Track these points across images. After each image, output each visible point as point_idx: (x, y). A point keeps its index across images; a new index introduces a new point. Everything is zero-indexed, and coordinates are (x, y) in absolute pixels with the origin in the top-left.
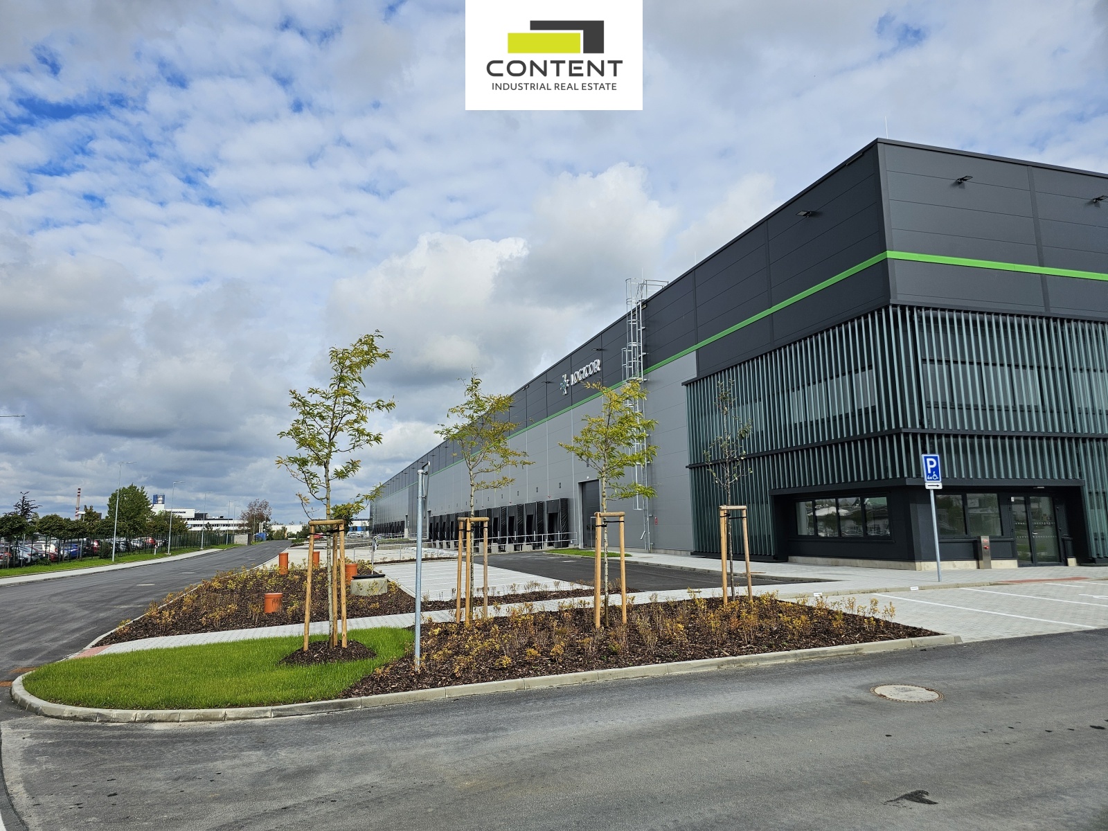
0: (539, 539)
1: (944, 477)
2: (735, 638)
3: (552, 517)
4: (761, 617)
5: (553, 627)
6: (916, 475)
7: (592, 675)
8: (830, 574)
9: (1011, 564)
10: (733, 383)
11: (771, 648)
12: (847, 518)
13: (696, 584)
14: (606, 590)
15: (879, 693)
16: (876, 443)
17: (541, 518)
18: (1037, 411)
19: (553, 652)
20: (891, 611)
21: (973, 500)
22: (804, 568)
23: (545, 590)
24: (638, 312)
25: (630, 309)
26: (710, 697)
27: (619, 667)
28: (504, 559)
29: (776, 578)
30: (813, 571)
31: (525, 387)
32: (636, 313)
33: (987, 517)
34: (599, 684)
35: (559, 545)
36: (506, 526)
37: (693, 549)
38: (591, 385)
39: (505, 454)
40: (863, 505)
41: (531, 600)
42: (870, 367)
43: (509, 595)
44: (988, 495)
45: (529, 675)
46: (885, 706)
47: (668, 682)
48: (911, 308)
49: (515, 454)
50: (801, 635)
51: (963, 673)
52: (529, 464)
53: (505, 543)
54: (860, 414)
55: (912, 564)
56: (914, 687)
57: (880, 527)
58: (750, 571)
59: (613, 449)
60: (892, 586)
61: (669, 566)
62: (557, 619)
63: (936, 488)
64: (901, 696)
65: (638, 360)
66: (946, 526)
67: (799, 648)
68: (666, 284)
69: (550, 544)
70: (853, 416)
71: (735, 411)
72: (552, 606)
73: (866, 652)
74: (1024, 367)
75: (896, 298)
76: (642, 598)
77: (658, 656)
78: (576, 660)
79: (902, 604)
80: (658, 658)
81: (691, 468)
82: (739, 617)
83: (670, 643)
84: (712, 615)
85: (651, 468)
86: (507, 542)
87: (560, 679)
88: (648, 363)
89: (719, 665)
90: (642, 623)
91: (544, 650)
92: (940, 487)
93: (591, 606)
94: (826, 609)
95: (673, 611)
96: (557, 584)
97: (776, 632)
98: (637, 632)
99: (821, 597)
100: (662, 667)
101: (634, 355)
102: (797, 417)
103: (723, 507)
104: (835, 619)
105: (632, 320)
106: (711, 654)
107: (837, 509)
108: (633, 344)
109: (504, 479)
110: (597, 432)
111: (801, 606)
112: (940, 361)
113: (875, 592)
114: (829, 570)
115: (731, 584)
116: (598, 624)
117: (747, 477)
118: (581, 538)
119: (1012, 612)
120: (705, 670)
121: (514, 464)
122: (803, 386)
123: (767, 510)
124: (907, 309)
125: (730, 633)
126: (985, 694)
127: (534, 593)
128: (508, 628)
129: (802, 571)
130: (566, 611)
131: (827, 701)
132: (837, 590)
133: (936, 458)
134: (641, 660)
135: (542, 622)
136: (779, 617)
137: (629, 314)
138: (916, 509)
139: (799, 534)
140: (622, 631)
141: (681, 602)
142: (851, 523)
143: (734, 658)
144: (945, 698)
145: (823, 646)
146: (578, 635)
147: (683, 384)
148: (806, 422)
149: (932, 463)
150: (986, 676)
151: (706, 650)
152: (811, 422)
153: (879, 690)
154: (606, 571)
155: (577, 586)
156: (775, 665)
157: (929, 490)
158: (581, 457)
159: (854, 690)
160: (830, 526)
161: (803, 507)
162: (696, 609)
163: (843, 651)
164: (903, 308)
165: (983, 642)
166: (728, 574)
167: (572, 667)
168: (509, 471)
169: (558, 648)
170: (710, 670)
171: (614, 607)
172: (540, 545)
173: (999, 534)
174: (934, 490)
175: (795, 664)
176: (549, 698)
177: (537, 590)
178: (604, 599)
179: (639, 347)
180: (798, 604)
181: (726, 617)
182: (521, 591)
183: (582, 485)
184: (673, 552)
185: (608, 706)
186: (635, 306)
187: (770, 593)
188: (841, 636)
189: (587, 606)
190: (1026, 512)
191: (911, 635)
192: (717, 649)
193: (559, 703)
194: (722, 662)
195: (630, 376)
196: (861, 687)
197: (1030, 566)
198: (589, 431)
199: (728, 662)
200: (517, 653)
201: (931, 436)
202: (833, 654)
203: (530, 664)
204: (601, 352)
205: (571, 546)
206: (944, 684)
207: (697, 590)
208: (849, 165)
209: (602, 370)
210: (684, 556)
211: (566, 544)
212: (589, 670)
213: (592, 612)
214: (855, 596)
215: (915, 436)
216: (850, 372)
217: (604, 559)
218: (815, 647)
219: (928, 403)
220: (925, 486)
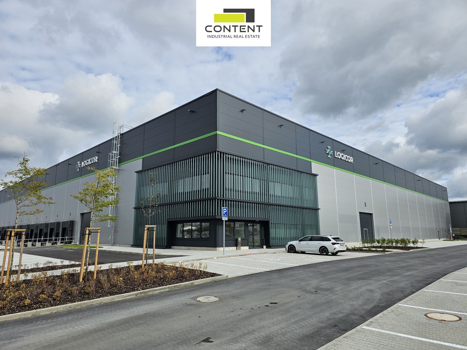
0: (56, 240)
1: (228, 216)
2: (145, 282)
3: (64, 230)
4: (157, 272)
5: (56, 283)
6: (220, 214)
7: (74, 305)
8: (187, 253)
9: (247, 248)
10: (157, 174)
11: (159, 285)
12: (195, 230)
13: (131, 259)
14: (87, 264)
15: (198, 300)
16: (208, 202)
17: (58, 229)
18: (258, 194)
19: (55, 295)
20: (206, 267)
21: (237, 224)
22: (177, 251)
23: (55, 265)
24: (118, 138)
25: (114, 136)
26: (131, 309)
27: (89, 300)
28: (34, 250)
29: (166, 256)
30: (180, 252)
31: (56, 165)
32: (117, 138)
33: (241, 231)
34: (78, 309)
35: (66, 243)
36: (37, 233)
37: (132, 244)
38: (90, 168)
39: (39, 198)
40: (201, 225)
41: (47, 270)
42: (208, 173)
43: (34, 268)
44: (242, 223)
45: (40, 308)
46: (200, 305)
47: (112, 305)
48: (223, 153)
49: (45, 198)
50: (172, 279)
51: (228, 290)
52: (53, 203)
53: (36, 242)
54: (203, 191)
55: (215, 248)
56: (211, 297)
57: (206, 234)
58: (155, 253)
59: (98, 199)
60: (208, 257)
61: (120, 252)
62: (59, 279)
63: (226, 220)
64: (206, 301)
65: (116, 159)
66: (228, 234)
67: (171, 284)
68: (132, 128)
69: (62, 243)
70: (201, 191)
71: (156, 185)
72: (58, 272)
73: (195, 284)
74: (256, 179)
75: (219, 149)
76: (105, 267)
77: (109, 293)
78: (67, 298)
79: (210, 264)
80: (109, 294)
81: (135, 209)
82: (148, 273)
83: (115, 287)
84: (136, 273)
85: (117, 208)
86: (37, 241)
87: (57, 308)
88: (120, 161)
89: (136, 295)
90: (103, 278)
91: (50, 295)
92: (227, 220)
93: (79, 272)
94: (183, 268)
95: (119, 272)
96: (62, 262)
97: (162, 278)
98: (100, 282)
99: (182, 263)
100: (111, 298)
101: (114, 157)
102: (181, 190)
103: (146, 226)
104: (186, 271)
105: (115, 141)
106: (133, 290)
107: (192, 227)
108: (114, 152)
109: (37, 210)
110: (92, 190)
111: (174, 267)
112: (231, 174)
113: (201, 259)
114: (186, 251)
115: (146, 259)
116: (81, 280)
117: (158, 213)
118: (78, 240)
119: (245, 265)
120: (130, 297)
121: (44, 203)
122: (184, 178)
123: (165, 227)
124: (222, 153)
125: (143, 280)
126: (234, 297)
127: (48, 267)
128: (31, 285)
129: (176, 252)
130: (65, 275)
131: (179, 306)
132: (188, 259)
133: (226, 209)
134: (100, 296)
135: (51, 281)
136: (164, 272)
137: (114, 138)
138: (219, 227)
139: (176, 237)
140: (93, 283)
141: (123, 268)
142: (196, 233)
143: (143, 291)
144: (220, 300)
145: (180, 283)
146: (70, 286)
147: (135, 172)
148: (184, 192)
149: (225, 210)
150: (235, 290)
151: (131, 288)
152: (186, 192)
153: (198, 299)
154: (88, 255)
155: (73, 263)
156: (160, 292)
157: (223, 221)
158: (81, 202)
159: (189, 300)
160: (189, 234)
161: (179, 226)
162: (130, 270)
163: (187, 284)
164: (221, 153)
165: (235, 277)
166: (145, 254)
167: (65, 302)
168: (41, 206)
169: (58, 293)
170: (132, 297)
171: (90, 272)
172: (56, 243)
173: (244, 237)
174: (225, 220)
175: (168, 291)
176: (50, 318)
177: (51, 265)
178: (86, 268)
179: (117, 154)
180: (172, 266)
181: (142, 273)
182: (41, 266)
183: (82, 214)
184: (123, 245)
185: (81, 319)
186: (117, 135)
187: (162, 262)
188: (187, 278)
189: (76, 272)
190: (253, 229)
191: (212, 276)
192: (136, 287)
193: (55, 320)
194: (138, 293)
195: (112, 166)
196: (192, 298)
197: (252, 248)
198: (87, 189)
199: (141, 293)
200: (34, 298)
201: (226, 200)
202: (183, 286)
203: (41, 302)
204: (98, 153)
205: (73, 243)
206: (221, 294)
207: (131, 262)
208: (207, 96)
209: (98, 162)
210: (128, 247)
211: (70, 242)
212: (73, 303)
213: (79, 274)
214: (194, 262)
215: (221, 200)
216: (201, 174)
217: (88, 249)
218: (177, 283)
219: (226, 188)
220: (222, 219)
